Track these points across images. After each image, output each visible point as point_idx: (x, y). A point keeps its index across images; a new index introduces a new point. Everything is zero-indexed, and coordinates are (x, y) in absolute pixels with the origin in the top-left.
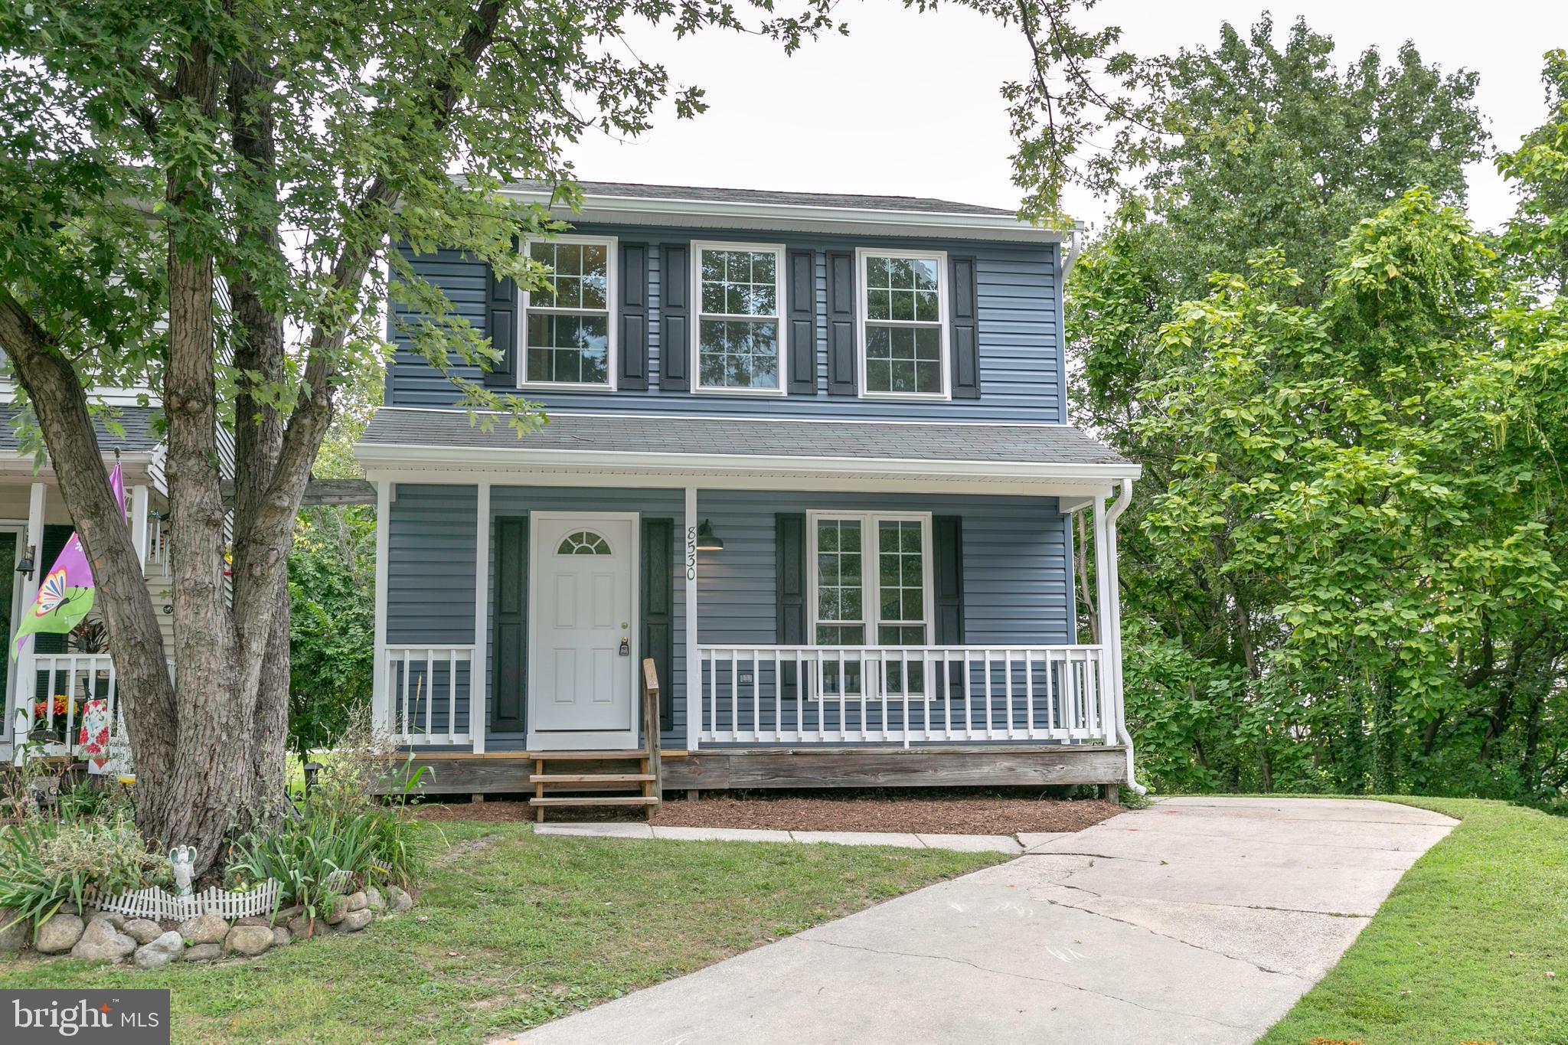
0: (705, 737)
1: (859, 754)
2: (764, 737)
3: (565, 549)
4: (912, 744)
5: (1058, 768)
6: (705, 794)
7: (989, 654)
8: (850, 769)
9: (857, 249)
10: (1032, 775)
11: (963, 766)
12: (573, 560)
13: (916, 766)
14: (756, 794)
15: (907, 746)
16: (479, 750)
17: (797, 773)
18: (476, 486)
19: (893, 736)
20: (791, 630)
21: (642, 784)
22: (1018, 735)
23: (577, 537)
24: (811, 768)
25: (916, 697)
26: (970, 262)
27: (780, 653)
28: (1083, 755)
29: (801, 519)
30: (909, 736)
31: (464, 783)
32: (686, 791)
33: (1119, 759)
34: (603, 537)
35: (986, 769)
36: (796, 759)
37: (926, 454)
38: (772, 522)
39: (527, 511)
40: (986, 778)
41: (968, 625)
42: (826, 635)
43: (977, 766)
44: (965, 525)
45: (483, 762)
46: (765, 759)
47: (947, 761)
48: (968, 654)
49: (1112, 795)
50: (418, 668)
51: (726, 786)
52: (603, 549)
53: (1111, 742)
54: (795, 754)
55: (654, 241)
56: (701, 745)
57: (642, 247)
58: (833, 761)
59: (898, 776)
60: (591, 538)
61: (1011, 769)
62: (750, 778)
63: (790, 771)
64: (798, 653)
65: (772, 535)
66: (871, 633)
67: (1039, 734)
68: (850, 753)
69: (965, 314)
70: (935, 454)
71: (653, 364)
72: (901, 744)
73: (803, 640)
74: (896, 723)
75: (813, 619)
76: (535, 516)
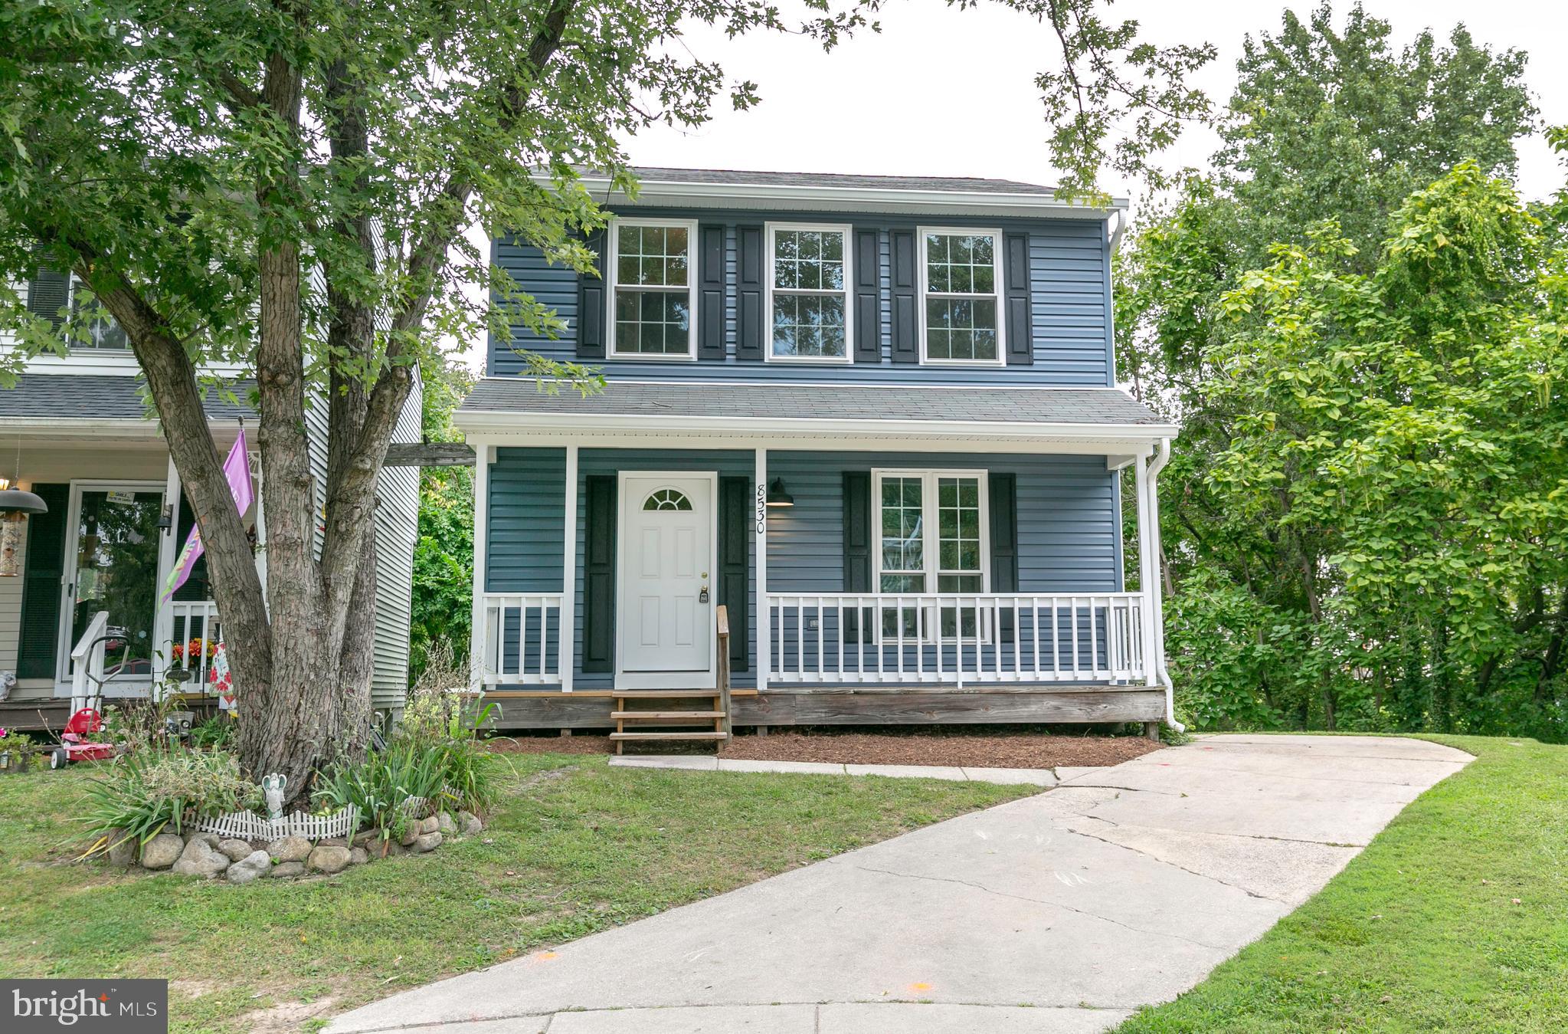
0: (774, 678)
1: (915, 693)
2: (828, 677)
3: (651, 505)
4: (965, 684)
5: (1101, 707)
6: (773, 730)
7: (1037, 601)
8: (907, 707)
9: (919, 228)
10: (1077, 714)
11: (1012, 704)
12: (659, 516)
13: (968, 705)
14: (821, 730)
15: (960, 686)
16: (567, 688)
17: (857, 711)
18: (565, 449)
19: (946, 677)
20: (857, 578)
21: (714, 719)
22: (1064, 676)
23: (661, 495)
24: (871, 706)
25: (969, 640)
26: (1024, 238)
27: (842, 601)
28: (1125, 696)
29: (866, 477)
30: (962, 677)
31: (553, 719)
32: (755, 727)
33: (1159, 699)
34: (685, 494)
35: (1033, 708)
36: (857, 698)
37: (977, 417)
38: (839, 480)
39: (616, 471)
40: (1034, 716)
41: (1022, 574)
42: (890, 583)
43: (1025, 705)
44: (1019, 482)
45: (571, 700)
46: (829, 698)
47: (997, 699)
48: (1017, 601)
49: (1153, 732)
50: (512, 615)
51: (792, 723)
52: (685, 505)
53: (1152, 683)
54: (856, 693)
55: (729, 223)
56: (770, 685)
57: (720, 229)
58: (892, 701)
59: (952, 714)
60: (675, 495)
61: (1058, 708)
62: (814, 716)
63: (852, 709)
64: (859, 601)
65: (839, 491)
66: (932, 582)
67: (1084, 676)
68: (907, 693)
69: (1019, 287)
70: (986, 417)
71: (731, 335)
72: (955, 684)
73: (867, 588)
74: (949, 665)
75: (878, 567)
76: (623, 476)
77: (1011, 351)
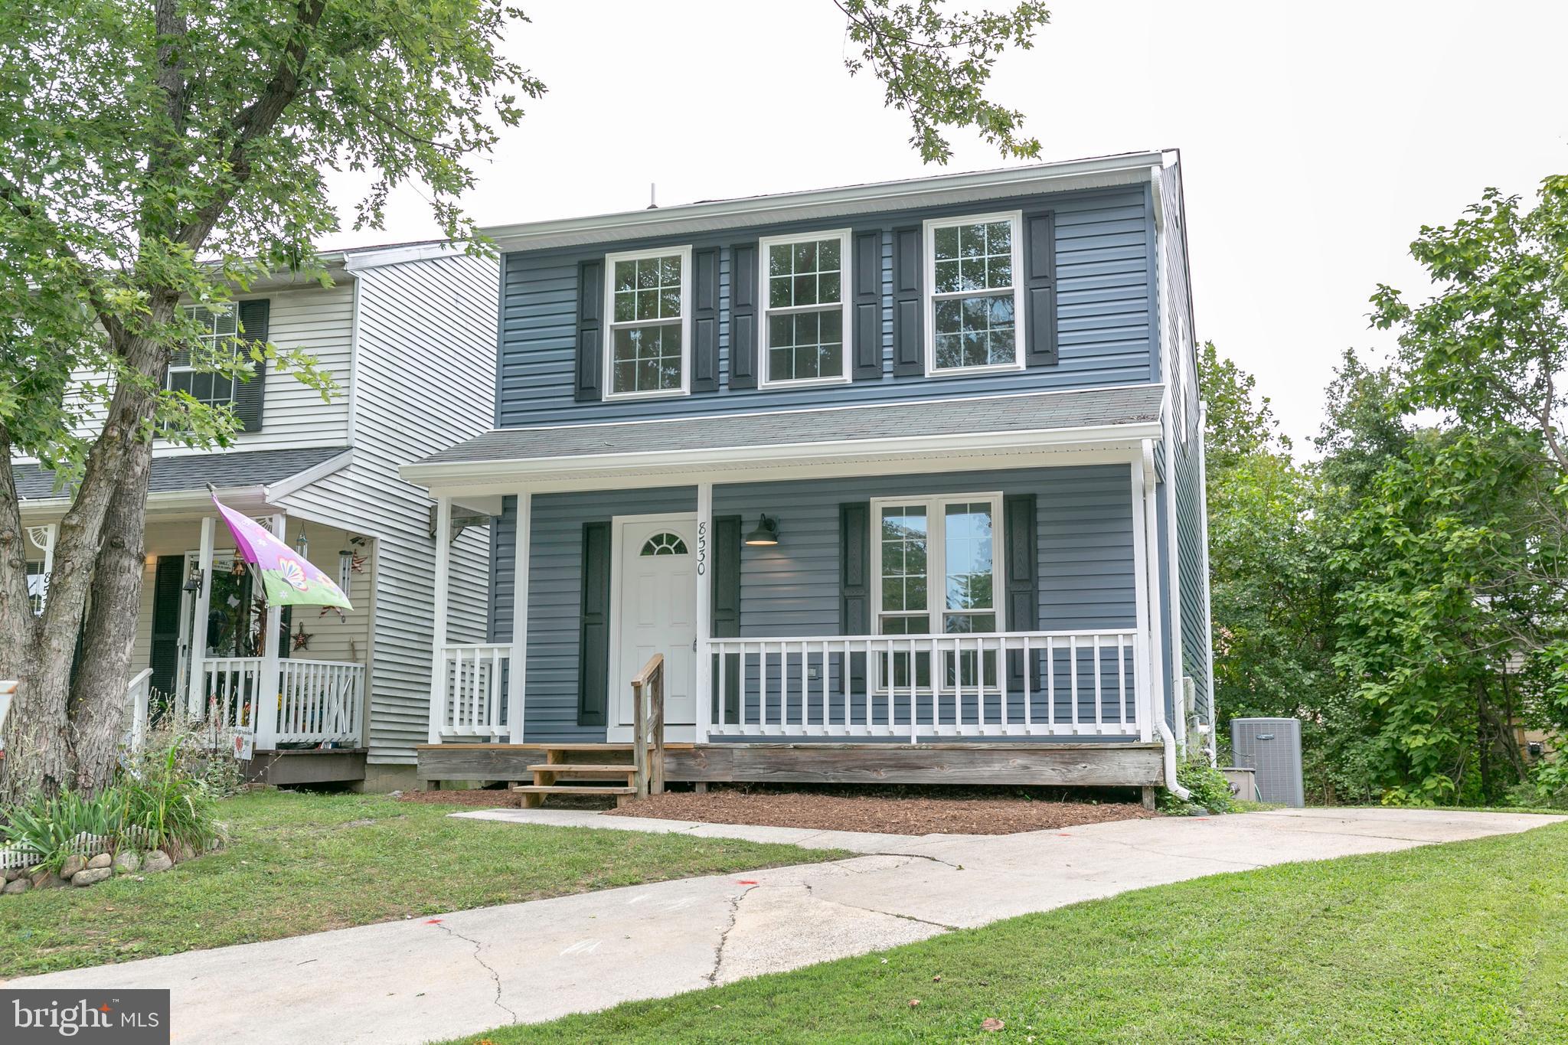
0: (714, 730)
1: (860, 748)
2: (769, 730)
3: (648, 550)
4: (920, 739)
5: (1079, 767)
6: (712, 786)
8: (850, 764)
9: (925, 222)
10: (1050, 775)
11: (972, 762)
12: (655, 560)
13: (921, 763)
14: (756, 788)
15: (914, 741)
16: (517, 740)
17: (798, 768)
19: (899, 730)
20: (852, 620)
21: (626, 774)
22: (1037, 730)
23: (658, 539)
24: (814, 762)
26: (1047, 217)
28: (1103, 753)
29: (864, 508)
30: (916, 730)
31: (500, 771)
32: (693, 784)
33: (1155, 758)
34: (681, 538)
35: (996, 767)
36: (797, 753)
38: (835, 513)
39: (610, 517)
40: (997, 777)
41: (1043, 613)
42: (892, 626)
43: (987, 763)
44: (1040, 503)
45: (517, 752)
46: (767, 753)
47: (952, 756)
49: (1148, 799)
51: (729, 779)
52: (681, 549)
53: (1146, 738)
54: (795, 748)
55: (725, 244)
56: (712, 738)
57: (716, 251)
58: (835, 756)
59: (902, 773)
60: (672, 538)
61: (1026, 767)
62: (753, 772)
63: (791, 765)
65: (835, 525)
66: (936, 621)
67: (1062, 730)
68: (852, 748)
69: (1040, 277)
72: (908, 739)
73: (866, 631)
74: (903, 718)
75: (877, 609)
76: (617, 521)
77: (1032, 351)
